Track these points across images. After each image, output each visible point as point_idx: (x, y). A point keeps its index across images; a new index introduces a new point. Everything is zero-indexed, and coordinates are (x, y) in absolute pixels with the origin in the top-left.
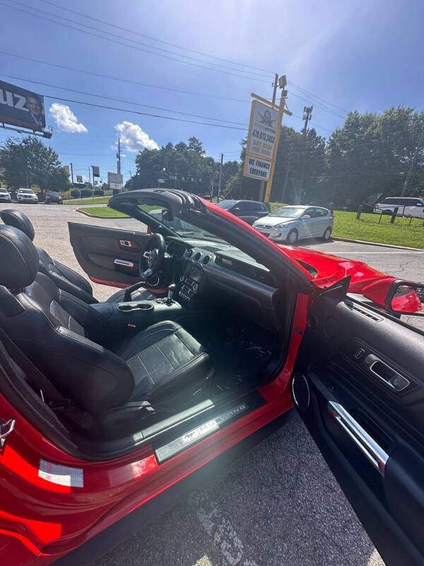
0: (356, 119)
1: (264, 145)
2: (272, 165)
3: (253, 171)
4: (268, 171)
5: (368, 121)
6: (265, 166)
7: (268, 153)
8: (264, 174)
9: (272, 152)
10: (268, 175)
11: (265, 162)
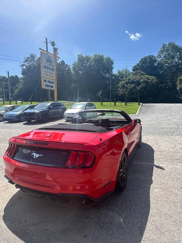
0: (82, 57)
1: (50, 72)
2: (55, 82)
3: (47, 86)
4: (54, 85)
5: (88, 59)
6: (52, 83)
7: (53, 77)
8: (52, 87)
9: (54, 75)
10: (54, 87)
11: (52, 81)
